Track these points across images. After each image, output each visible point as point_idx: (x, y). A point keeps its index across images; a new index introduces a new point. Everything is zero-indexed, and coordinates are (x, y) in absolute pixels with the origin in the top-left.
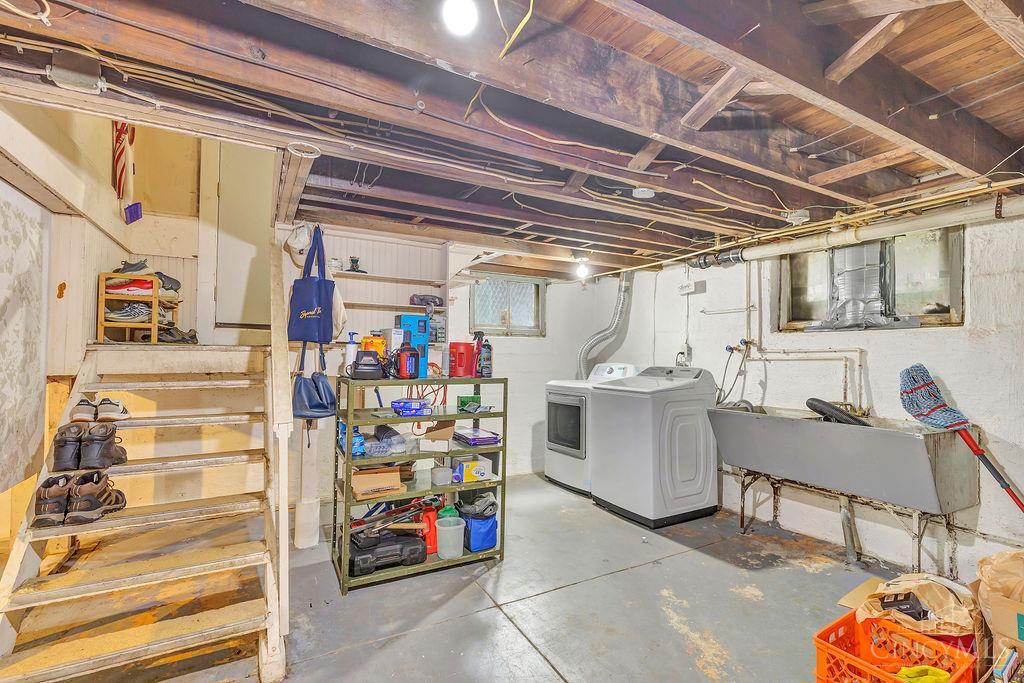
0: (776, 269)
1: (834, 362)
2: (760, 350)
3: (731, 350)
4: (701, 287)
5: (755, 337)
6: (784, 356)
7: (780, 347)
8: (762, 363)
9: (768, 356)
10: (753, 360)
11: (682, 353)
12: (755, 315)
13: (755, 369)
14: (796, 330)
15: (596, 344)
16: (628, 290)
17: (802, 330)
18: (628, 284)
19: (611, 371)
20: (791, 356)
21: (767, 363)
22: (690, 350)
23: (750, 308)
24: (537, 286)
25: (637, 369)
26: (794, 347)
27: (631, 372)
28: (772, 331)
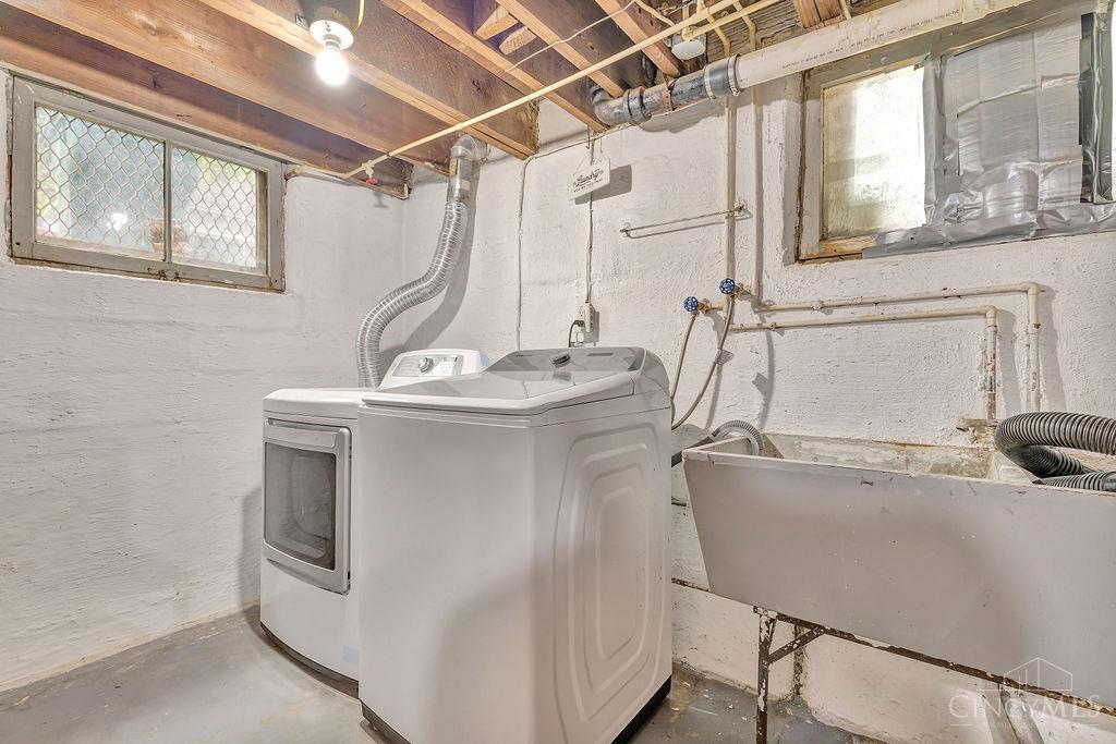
0: (795, 120)
1: (954, 323)
2: (760, 306)
3: (695, 306)
4: (621, 180)
5: (745, 278)
6: (821, 317)
7: (809, 298)
8: (763, 334)
9: (780, 319)
10: (743, 329)
11: (580, 324)
12: (747, 228)
13: (747, 350)
14: (841, 257)
15: (400, 311)
16: (466, 198)
17: (857, 255)
18: (467, 186)
19: (430, 365)
20: (838, 315)
21: (774, 334)
22: (594, 315)
23: (735, 212)
24: (263, 176)
25: (483, 358)
26: (849, 292)
27: (472, 364)
28: (786, 263)
